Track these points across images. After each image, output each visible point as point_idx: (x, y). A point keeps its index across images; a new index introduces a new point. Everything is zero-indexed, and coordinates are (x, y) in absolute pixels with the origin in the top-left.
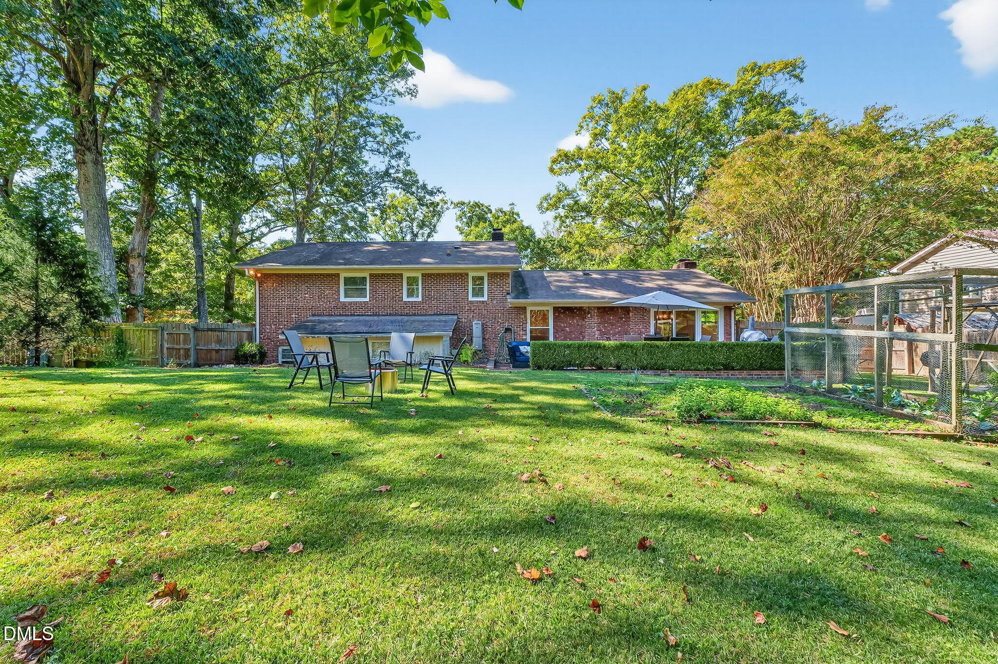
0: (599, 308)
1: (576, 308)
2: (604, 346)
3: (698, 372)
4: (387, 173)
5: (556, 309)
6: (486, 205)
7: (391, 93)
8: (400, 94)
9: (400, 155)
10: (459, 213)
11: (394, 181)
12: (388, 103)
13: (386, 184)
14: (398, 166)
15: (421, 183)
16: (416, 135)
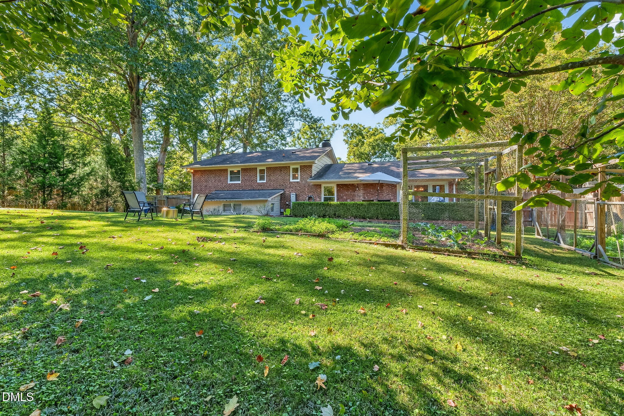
0: (364, 184)
1: (350, 185)
2: (331, 204)
3: (386, 221)
4: (292, 112)
5: (338, 186)
6: (363, 125)
10: (345, 132)
14: (299, 107)
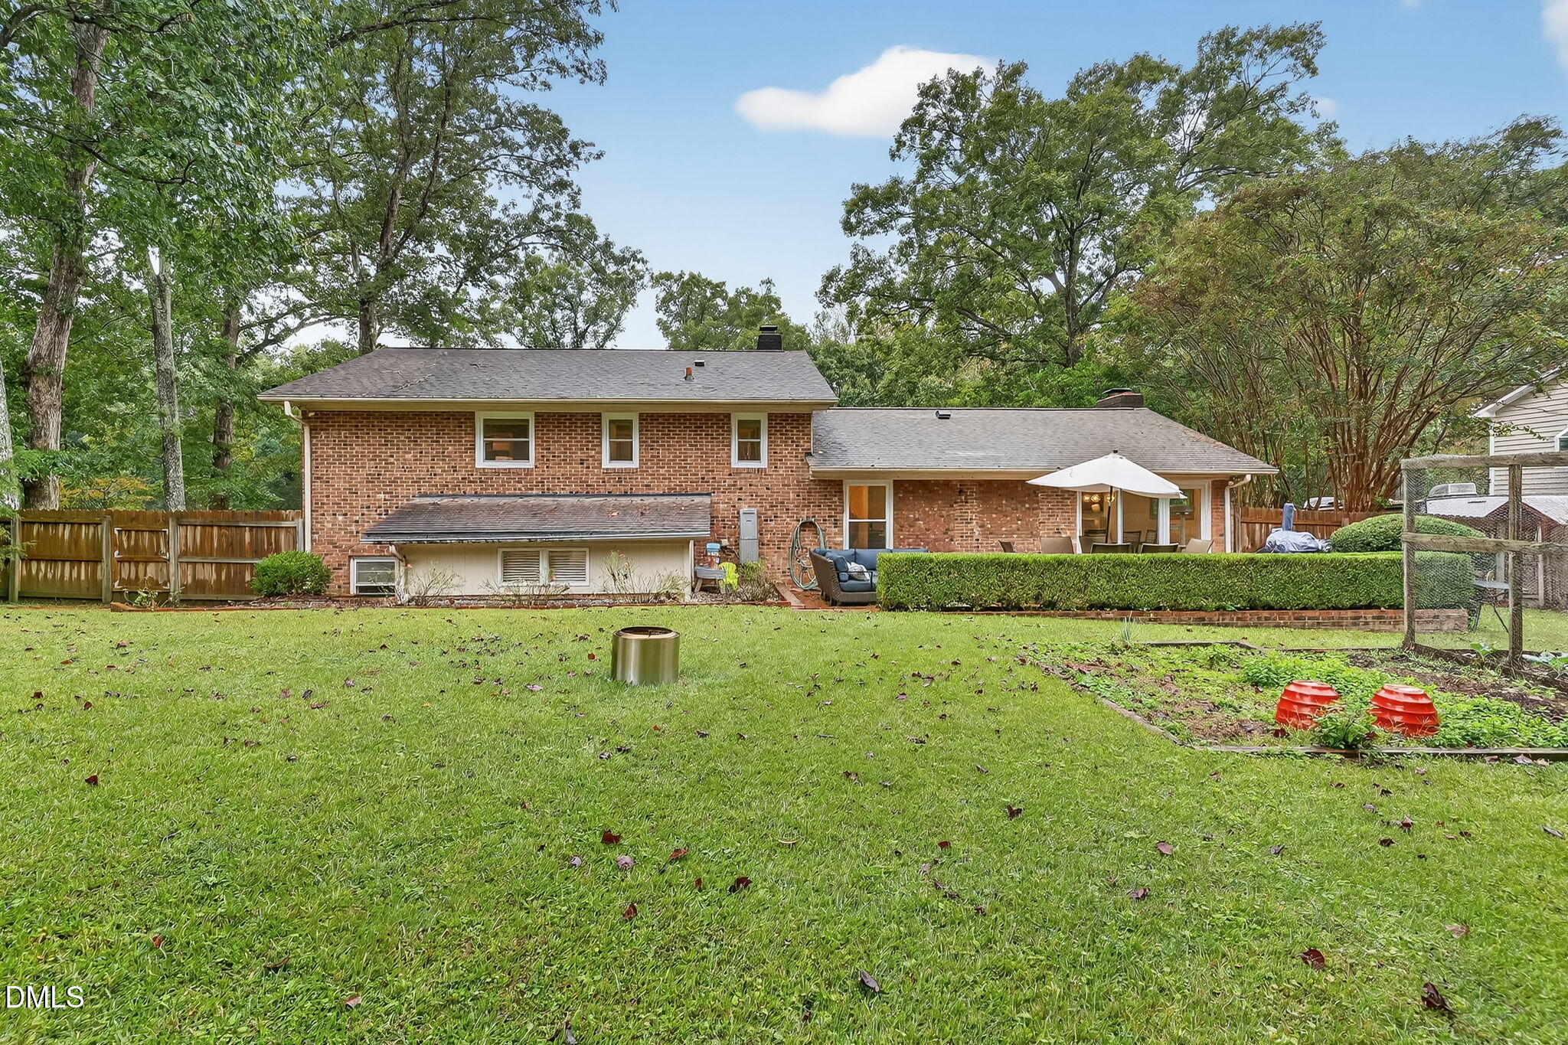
0: (979, 483)
1: (936, 482)
4: (534, 217)
5: (899, 485)
6: (717, 282)
7: (545, 66)
8: (562, 69)
9: (562, 185)
10: (662, 295)
11: (549, 232)
12: (538, 86)
13: (534, 238)
14: (558, 206)
15: (601, 241)
16: (595, 151)
